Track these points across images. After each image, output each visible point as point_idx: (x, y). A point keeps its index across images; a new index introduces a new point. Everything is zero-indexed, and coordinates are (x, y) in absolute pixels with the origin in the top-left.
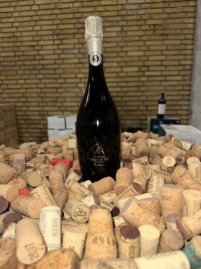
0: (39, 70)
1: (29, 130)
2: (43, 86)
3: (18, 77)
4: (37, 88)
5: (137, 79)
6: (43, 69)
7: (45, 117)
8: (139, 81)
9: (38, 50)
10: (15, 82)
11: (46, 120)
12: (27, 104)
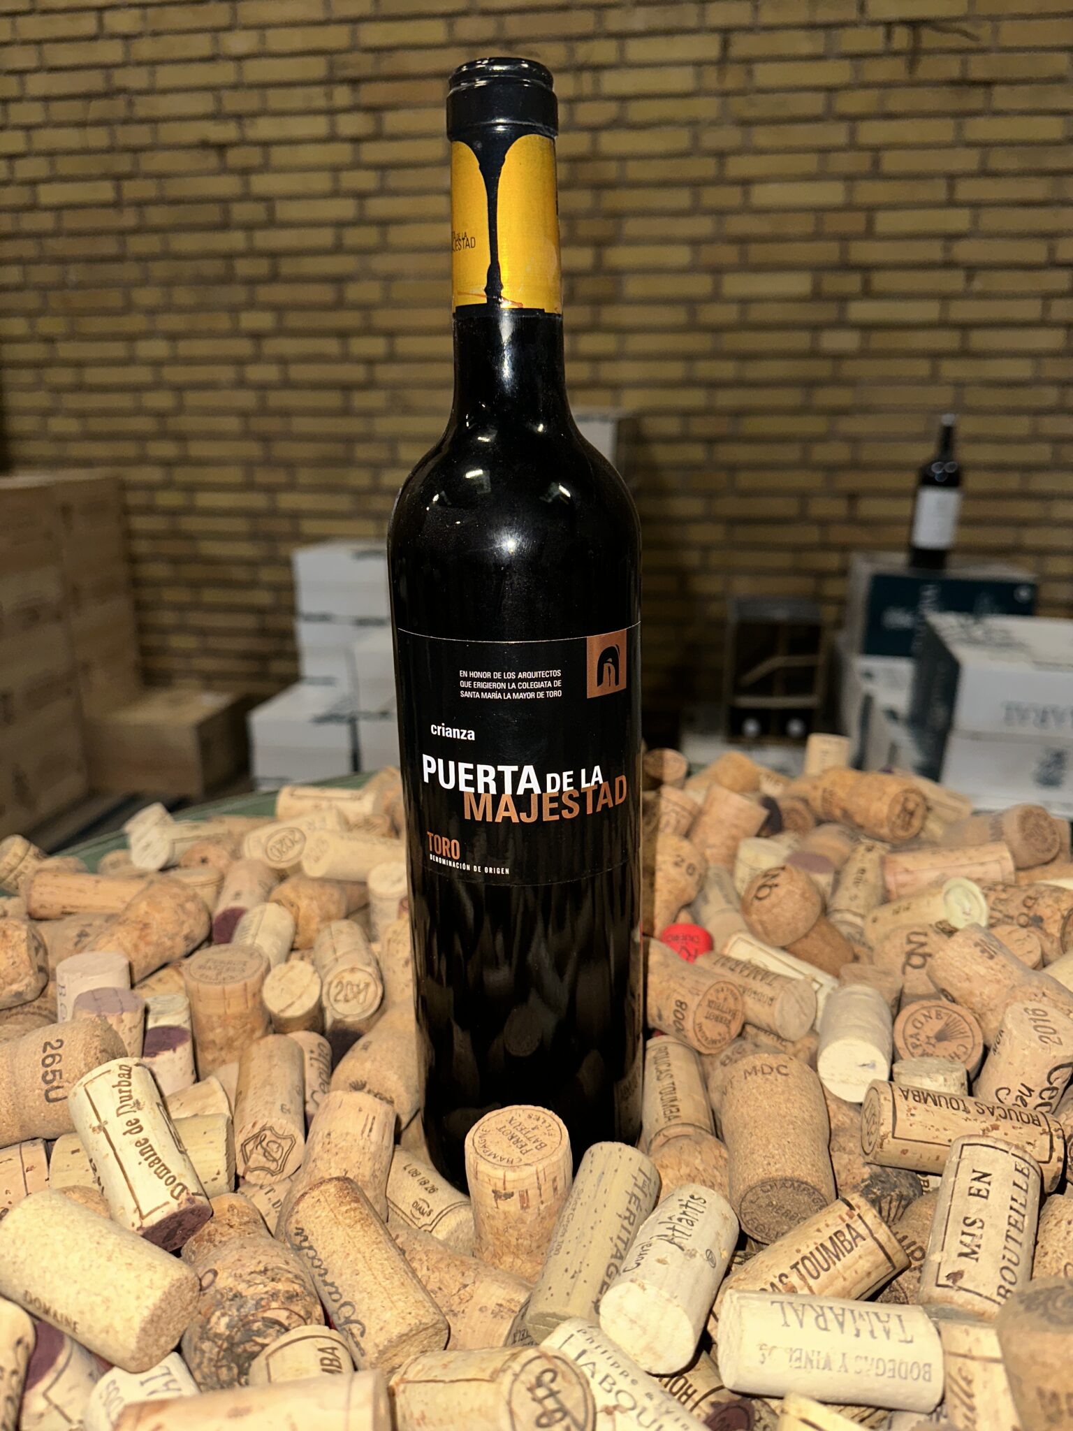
0: (251, 282)
1: (195, 619)
2: (267, 373)
3: (136, 323)
4: (241, 384)
5: (800, 340)
6: (274, 278)
7: (283, 550)
8: (814, 354)
9: (245, 172)
10: (117, 350)
11: (288, 564)
12: (182, 475)
